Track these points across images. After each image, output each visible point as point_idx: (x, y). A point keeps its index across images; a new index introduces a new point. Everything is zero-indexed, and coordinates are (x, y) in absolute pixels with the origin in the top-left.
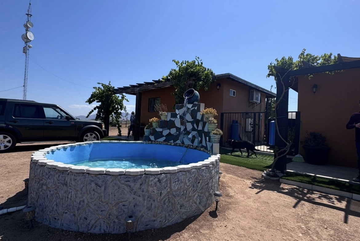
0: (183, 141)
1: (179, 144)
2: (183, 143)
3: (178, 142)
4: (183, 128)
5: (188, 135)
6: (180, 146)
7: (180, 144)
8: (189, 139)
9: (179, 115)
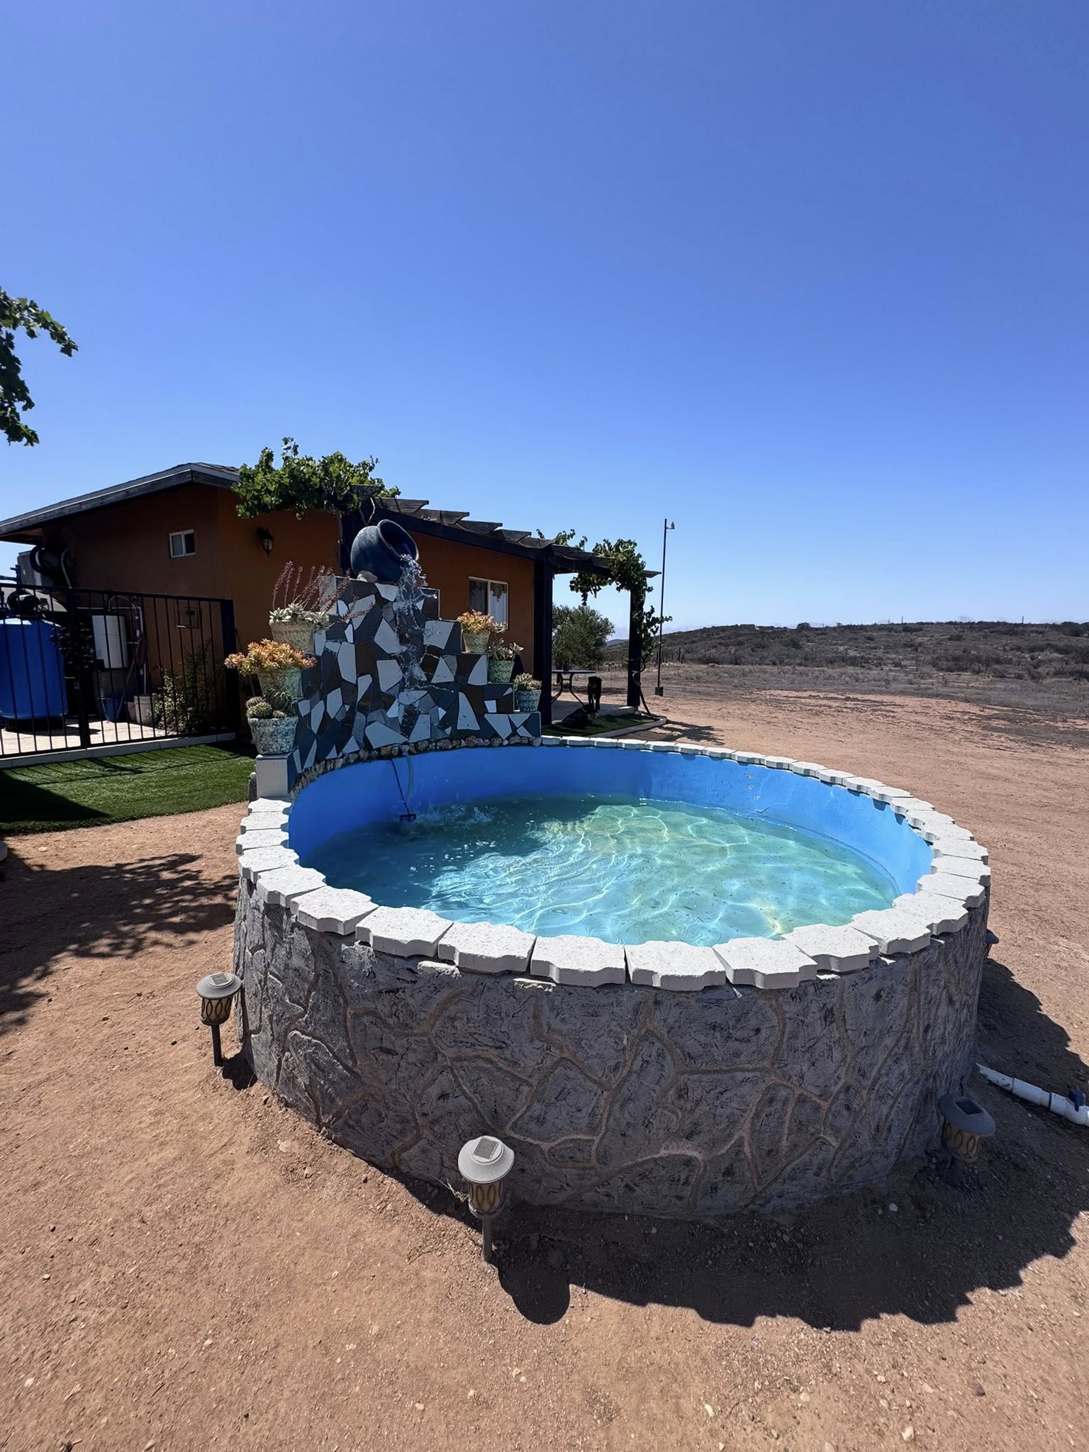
0: (366, 739)
1: (356, 756)
2: (366, 745)
3: (351, 746)
4: (365, 683)
5: (387, 708)
6: (359, 760)
7: (357, 752)
8: (391, 723)
9: (350, 625)
